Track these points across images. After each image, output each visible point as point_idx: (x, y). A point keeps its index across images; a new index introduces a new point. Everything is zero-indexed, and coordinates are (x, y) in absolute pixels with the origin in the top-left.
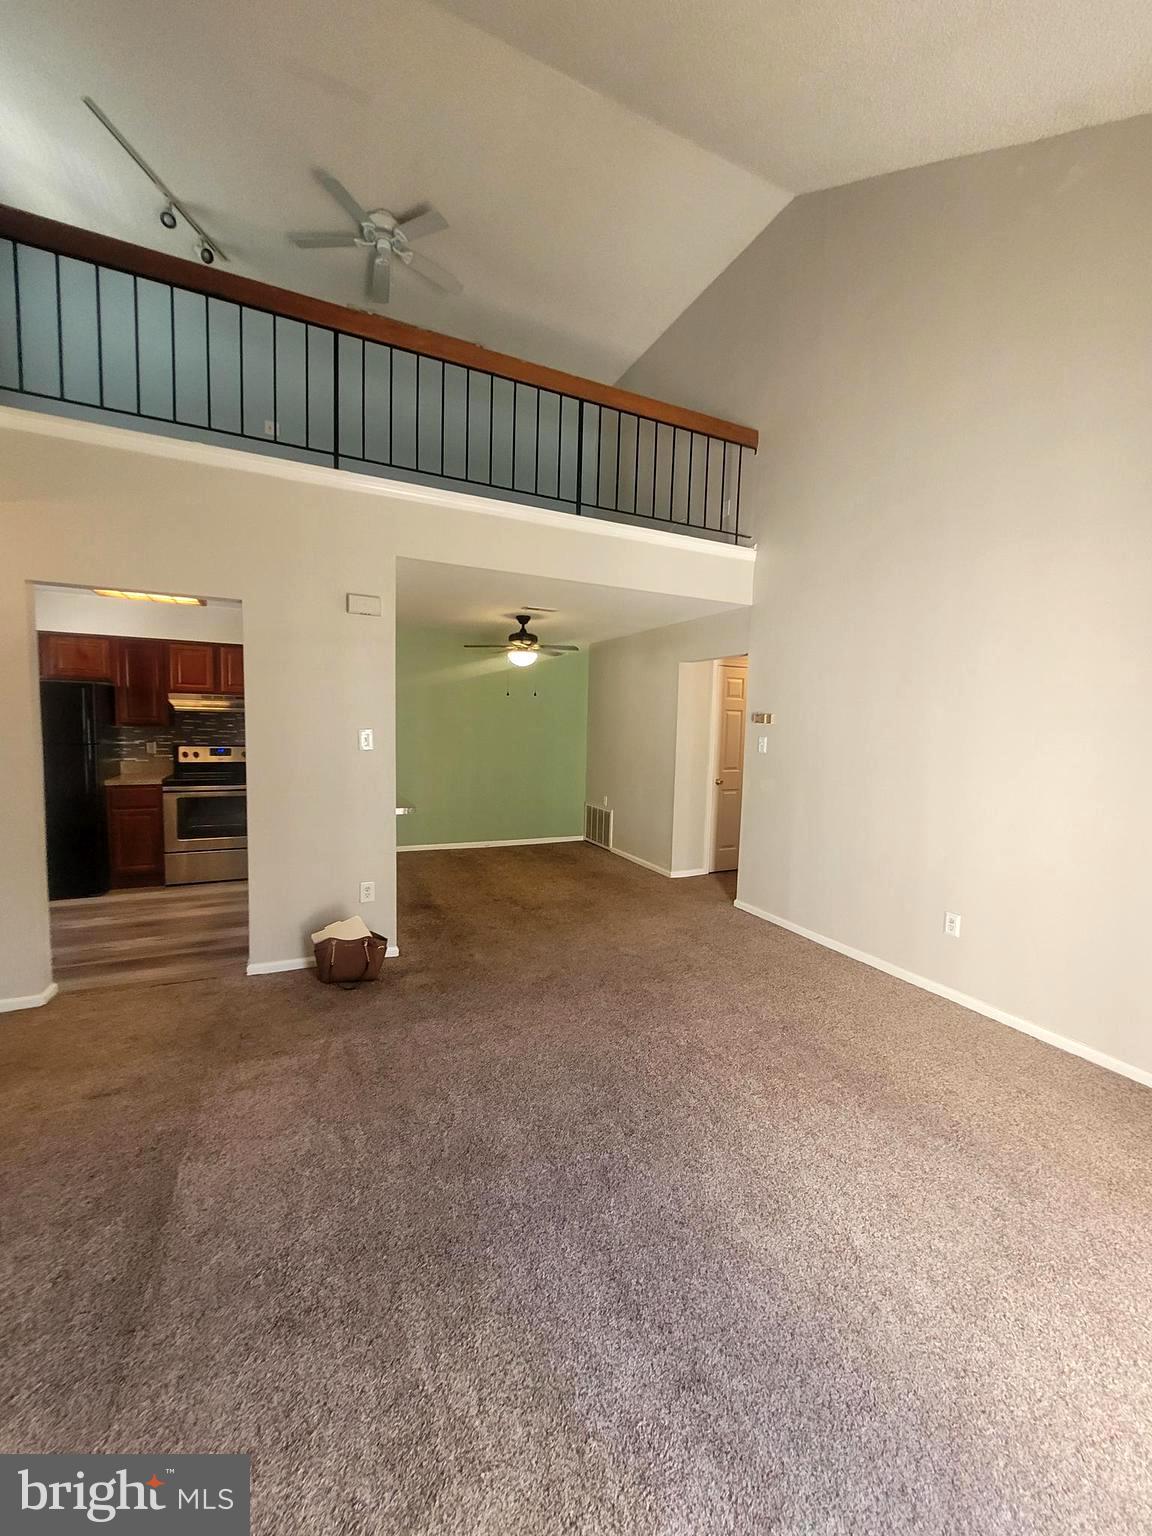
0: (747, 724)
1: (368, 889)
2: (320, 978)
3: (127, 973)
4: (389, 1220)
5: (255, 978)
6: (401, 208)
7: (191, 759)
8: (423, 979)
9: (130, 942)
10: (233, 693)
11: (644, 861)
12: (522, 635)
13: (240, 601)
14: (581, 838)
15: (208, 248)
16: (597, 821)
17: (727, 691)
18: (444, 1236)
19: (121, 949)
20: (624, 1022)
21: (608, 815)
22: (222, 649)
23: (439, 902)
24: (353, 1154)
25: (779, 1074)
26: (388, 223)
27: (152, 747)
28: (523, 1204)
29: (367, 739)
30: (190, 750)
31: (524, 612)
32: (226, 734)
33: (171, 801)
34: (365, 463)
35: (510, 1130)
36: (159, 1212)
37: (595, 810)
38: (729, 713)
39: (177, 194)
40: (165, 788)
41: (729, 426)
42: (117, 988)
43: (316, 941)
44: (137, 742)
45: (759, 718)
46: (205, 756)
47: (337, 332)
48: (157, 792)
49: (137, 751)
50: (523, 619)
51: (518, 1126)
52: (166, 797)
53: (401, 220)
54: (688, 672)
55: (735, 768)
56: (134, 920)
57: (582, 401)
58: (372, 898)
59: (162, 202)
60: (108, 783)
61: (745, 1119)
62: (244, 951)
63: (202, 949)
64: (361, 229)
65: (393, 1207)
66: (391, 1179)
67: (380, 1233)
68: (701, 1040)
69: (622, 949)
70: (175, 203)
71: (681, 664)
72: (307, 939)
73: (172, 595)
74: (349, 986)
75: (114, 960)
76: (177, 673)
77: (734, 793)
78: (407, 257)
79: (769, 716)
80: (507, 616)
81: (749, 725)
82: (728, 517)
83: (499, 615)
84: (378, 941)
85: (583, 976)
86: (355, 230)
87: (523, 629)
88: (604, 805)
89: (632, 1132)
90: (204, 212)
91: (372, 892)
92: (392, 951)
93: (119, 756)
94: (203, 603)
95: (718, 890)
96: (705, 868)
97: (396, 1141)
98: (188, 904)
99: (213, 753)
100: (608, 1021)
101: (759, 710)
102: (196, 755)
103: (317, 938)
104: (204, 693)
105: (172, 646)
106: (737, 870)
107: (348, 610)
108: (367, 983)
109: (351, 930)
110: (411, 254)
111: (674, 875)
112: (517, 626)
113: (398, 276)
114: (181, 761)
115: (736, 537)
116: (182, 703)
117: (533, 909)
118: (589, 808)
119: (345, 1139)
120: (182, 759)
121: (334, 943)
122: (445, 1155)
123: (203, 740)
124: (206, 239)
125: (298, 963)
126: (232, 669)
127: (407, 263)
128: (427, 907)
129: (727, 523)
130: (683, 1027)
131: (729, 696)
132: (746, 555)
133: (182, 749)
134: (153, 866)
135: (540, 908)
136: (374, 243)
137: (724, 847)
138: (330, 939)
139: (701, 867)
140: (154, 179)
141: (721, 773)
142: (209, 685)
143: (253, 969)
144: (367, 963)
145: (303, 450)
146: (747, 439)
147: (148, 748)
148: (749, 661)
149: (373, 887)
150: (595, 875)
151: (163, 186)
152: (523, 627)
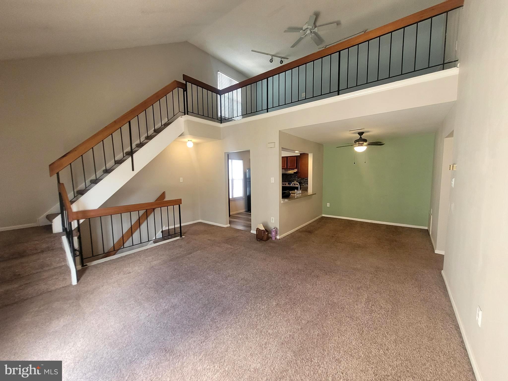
12: (361, 140)
15: (282, 60)
31: (362, 131)
39: (274, 53)
46: (287, 185)
50: (361, 134)
70: (273, 56)
74: (258, 240)
80: (355, 134)
84: (266, 232)
87: (361, 138)
90: (278, 53)
99: (289, 184)
102: (285, 184)
107: (268, 147)
108: (262, 241)
111: (436, 252)
112: (358, 136)
115: (443, 65)
121: (258, 229)
124: (282, 58)
140: (267, 54)
144: (263, 236)
149: (274, 219)
151: (269, 54)
152: (361, 136)
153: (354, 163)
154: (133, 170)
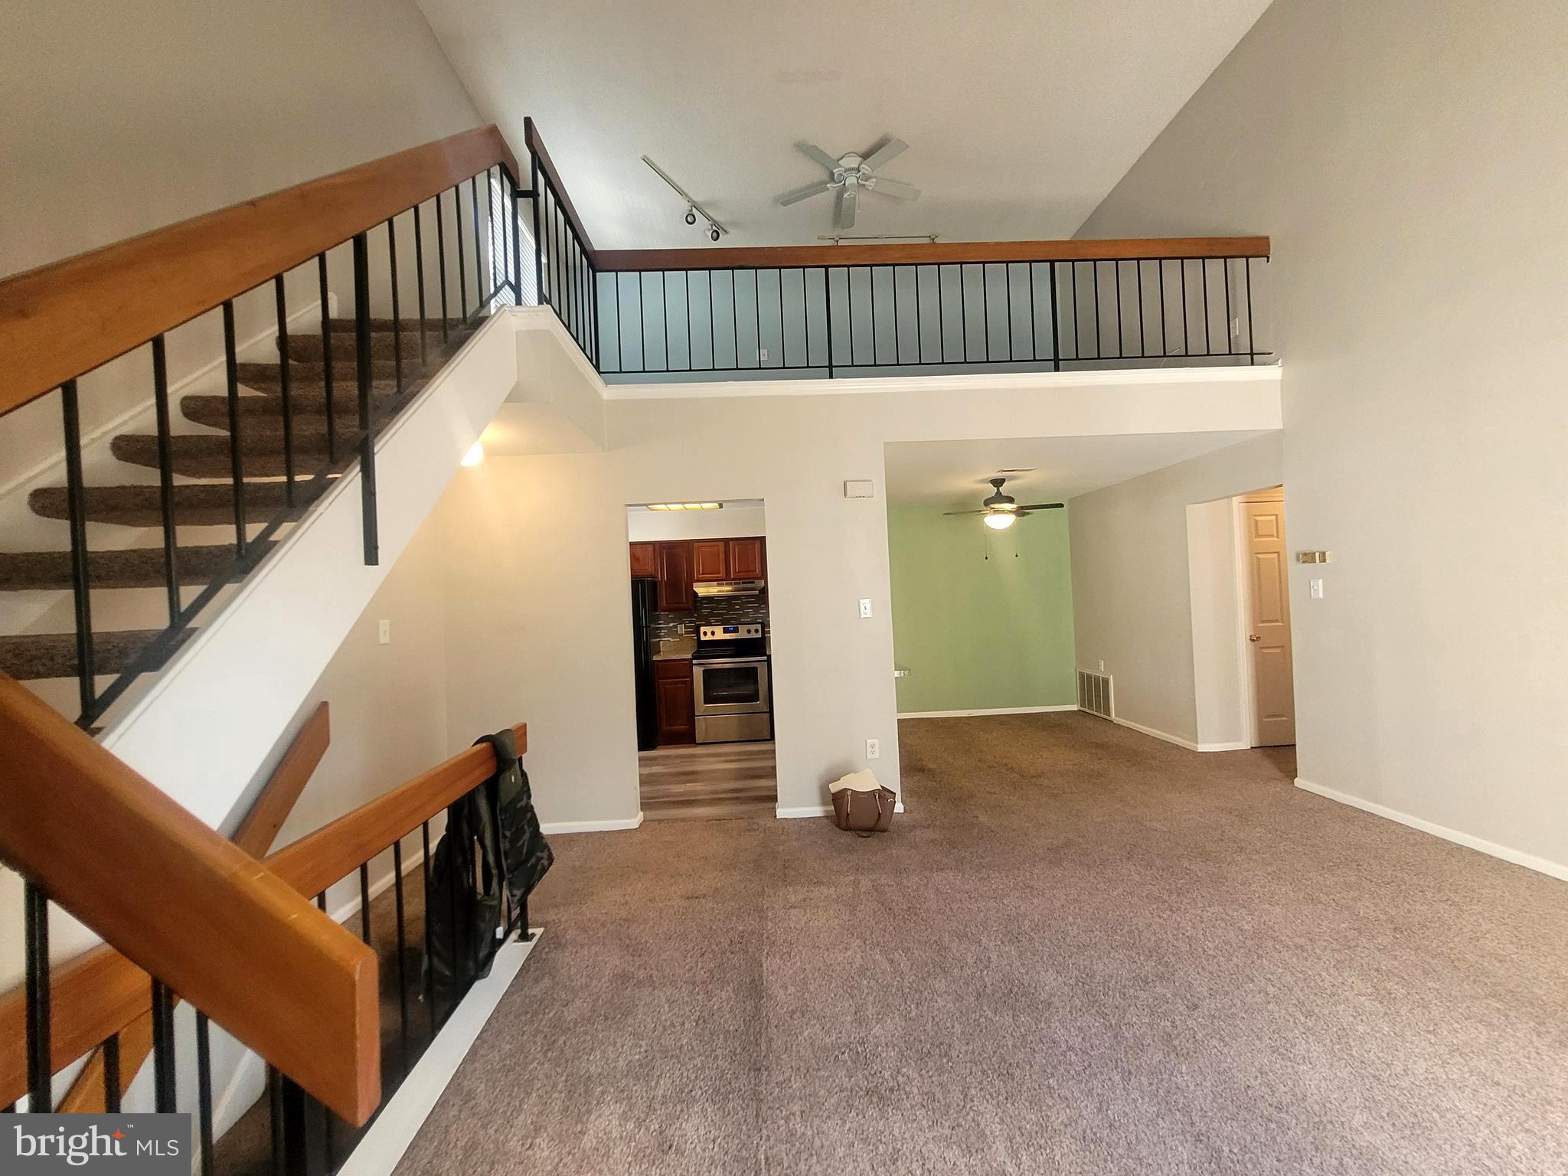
0: (1290, 568)
1: (873, 746)
2: (838, 826)
3: (688, 809)
4: (946, 1035)
5: (784, 821)
6: (864, 147)
7: (709, 637)
8: (929, 834)
9: (683, 786)
10: (740, 579)
11: (1159, 732)
12: (1000, 498)
13: (763, 500)
14: (1075, 708)
15: (716, 229)
16: (1093, 690)
17: (1254, 530)
18: (1003, 1059)
19: (675, 791)
20: (1166, 897)
21: (1106, 682)
22: (731, 542)
23: (932, 766)
24: (902, 975)
25: (1396, 979)
26: (853, 162)
27: (681, 628)
28: (1080, 1049)
29: (866, 606)
30: (708, 629)
31: (1000, 475)
32: (734, 614)
33: (698, 672)
34: (856, 368)
35: (1050, 980)
36: (755, 989)
37: (1089, 677)
38: (1260, 556)
39: (695, 199)
40: (694, 662)
41: (1228, 241)
42: (683, 820)
43: (833, 791)
44: (671, 625)
45: (1308, 557)
46: (720, 634)
47: (827, 268)
48: (688, 665)
49: (672, 632)
50: (998, 483)
51: (1060, 979)
52: (695, 669)
53: (865, 156)
54: (1198, 516)
55: (1277, 621)
56: (680, 769)
57: (1052, 263)
58: (877, 755)
59: (685, 206)
60: (655, 658)
61: (1351, 1019)
62: (774, 799)
63: (738, 795)
64: (832, 174)
65: (948, 1025)
66: (941, 1002)
67: (941, 1044)
68: (1272, 928)
69: (1147, 823)
70: (695, 205)
71: (1189, 507)
72: (824, 789)
73: (700, 502)
74: (865, 834)
75: (676, 799)
76: (698, 567)
77: (1278, 650)
78: (870, 184)
79: (1323, 554)
80: (982, 481)
81: (1294, 570)
82: (1236, 337)
83: (974, 482)
84: (886, 793)
85: (1105, 847)
86: (825, 176)
87: (999, 493)
88: (1101, 670)
89: (1196, 1007)
90: (713, 204)
91: (877, 749)
92: (899, 808)
93: (659, 637)
94: (721, 506)
95: (1268, 768)
96: (1245, 740)
97: (938, 970)
98: (718, 759)
99: (726, 631)
100: (1144, 894)
101: (1307, 549)
102: (713, 633)
103: (834, 788)
104: (719, 581)
105: (695, 544)
106: (1295, 745)
107: (845, 495)
108: (881, 834)
109: (862, 782)
110: (874, 180)
111: (1202, 748)
112: (992, 490)
113: (862, 201)
114: (702, 639)
115: (1252, 357)
116: (702, 590)
117: (1033, 777)
118: (1082, 675)
119: (892, 961)
120: (703, 638)
121: (849, 793)
122: (989, 991)
123: (717, 621)
124: (715, 223)
125: (816, 811)
126: (739, 559)
127: (870, 188)
128: (922, 770)
129: (1237, 344)
130: (1244, 912)
131: (1258, 535)
132: (1268, 374)
133: (703, 629)
134: (687, 727)
135: (1040, 776)
136: (843, 182)
137: (1269, 716)
138: (846, 790)
139: (1239, 740)
140: (681, 193)
141: (1255, 628)
142: (722, 574)
143: (782, 812)
144: (879, 814)
145: (806, 369)
146: (1256, 248)
147: (679, 628)
148: (1283, 493)
149: (877, 745)
150: (1097, 746)
151: (686, 195)
152: (998, 489)
153: (986, 558)
154: (371, 556)
